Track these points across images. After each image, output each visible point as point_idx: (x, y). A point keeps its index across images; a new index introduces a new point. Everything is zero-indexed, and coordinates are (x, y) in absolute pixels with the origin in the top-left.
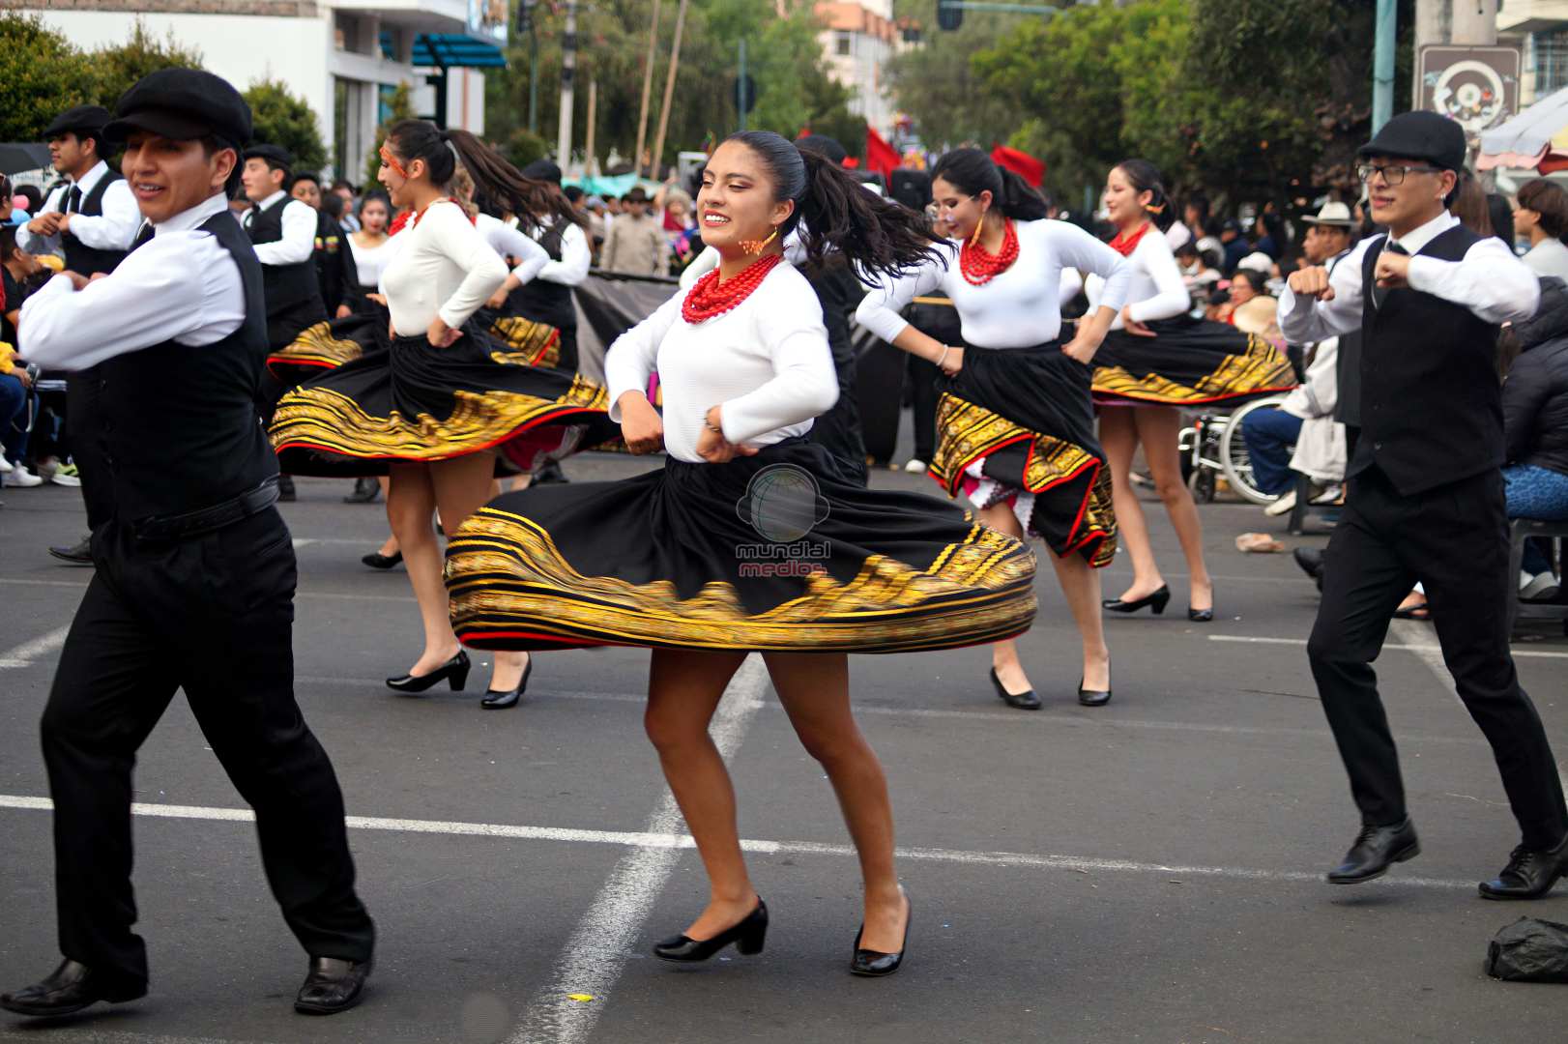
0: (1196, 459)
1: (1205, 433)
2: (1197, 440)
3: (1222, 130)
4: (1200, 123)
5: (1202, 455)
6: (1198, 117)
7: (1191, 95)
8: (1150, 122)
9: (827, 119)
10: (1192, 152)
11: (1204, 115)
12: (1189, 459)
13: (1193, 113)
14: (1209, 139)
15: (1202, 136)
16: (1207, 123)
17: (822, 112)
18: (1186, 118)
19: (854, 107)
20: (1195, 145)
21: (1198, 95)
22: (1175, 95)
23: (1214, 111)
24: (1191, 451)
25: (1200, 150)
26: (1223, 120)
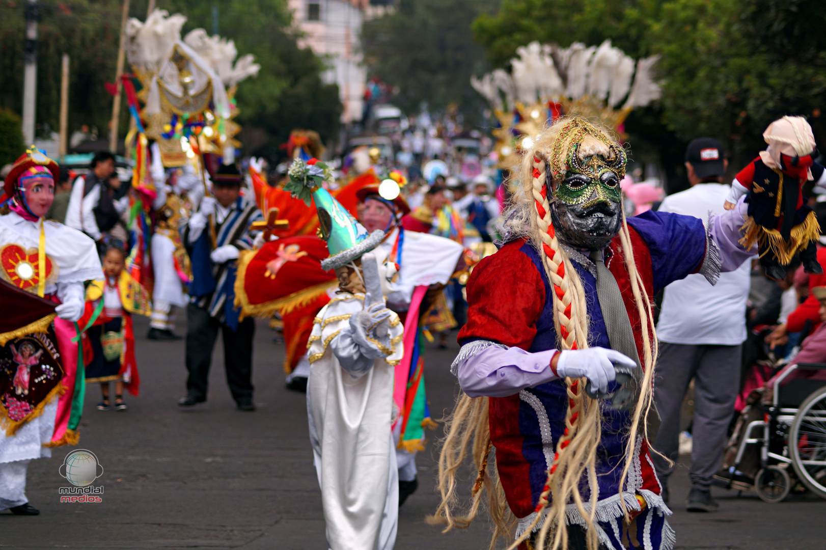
0: (766, 454)
1: (774, 424)
2: (767, 432)
3: (771, 98)
4: (747, 91)
5: (771, 449)
6: (745, 85)
7: (736, 62)
8: (685, 91)
9: (300, 89)
10: (739, 121)
11: (751, 81)
12: (759, 454)
13: (740, 80)
14: (758, 107)
15: (751, 104)
16: (756, 91)
17: (296, 80)
18: (733, 86)
19: (328, 77)
20: (743, 115)
21: (744, 62)
22: (717, 62)
23: (762, 77)
24: (759, 445)
25: (748, 119)
26: (771, 87)
